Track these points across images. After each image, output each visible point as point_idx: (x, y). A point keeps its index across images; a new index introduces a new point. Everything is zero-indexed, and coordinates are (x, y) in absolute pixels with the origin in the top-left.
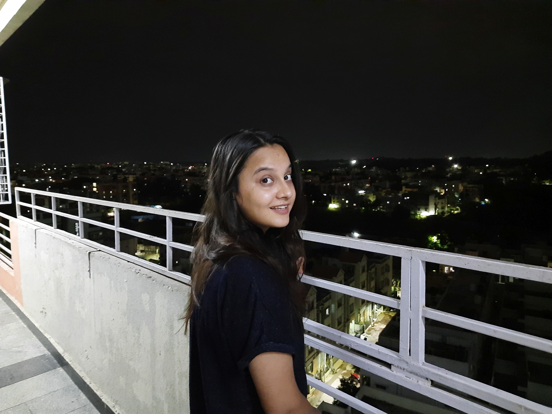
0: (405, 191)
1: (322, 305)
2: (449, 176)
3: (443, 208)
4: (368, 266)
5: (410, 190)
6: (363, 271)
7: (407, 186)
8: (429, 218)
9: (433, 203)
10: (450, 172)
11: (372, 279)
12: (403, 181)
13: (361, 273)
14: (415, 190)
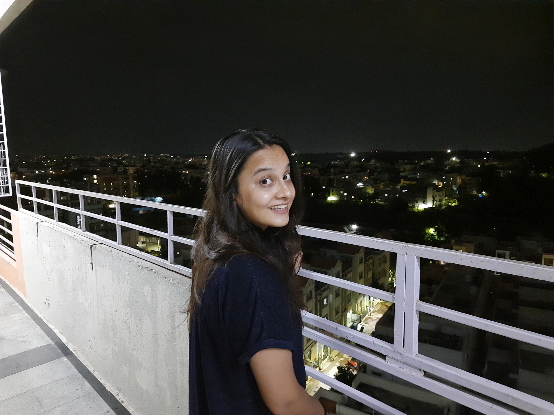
0: (404, 183)
1: (321, 295)
2: (447, 168)
3: (440, 200)
4: (366, 257)
5: (408, 182)
6: (361, 262)
7: (406, 178)
8: (426, 210)
9: (431, 195)
10: (448, 164)
11: (370, 270)
12: (402, 174)
13: (358, 264)
14: (414, 183)
